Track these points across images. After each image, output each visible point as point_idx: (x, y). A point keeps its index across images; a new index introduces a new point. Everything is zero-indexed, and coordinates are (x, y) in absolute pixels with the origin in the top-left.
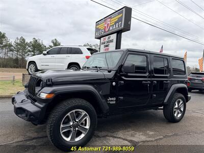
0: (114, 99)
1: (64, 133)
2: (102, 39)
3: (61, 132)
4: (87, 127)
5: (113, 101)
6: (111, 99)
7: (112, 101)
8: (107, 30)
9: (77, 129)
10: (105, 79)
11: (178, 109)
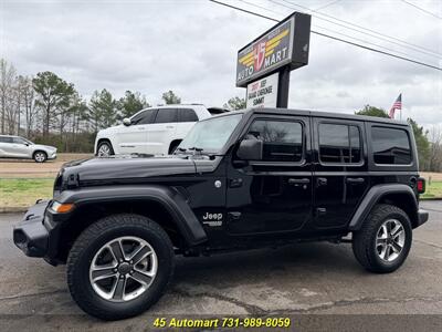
0: (220, 216)
1: (97, 282)
2: (250, 86)
3: (92, 281)
4: (152, 273)
5: (217, 220)
6: (211, 216)
7: (213, 220)
8: (259, 67)
9: (128, 276)
10: (197, 174)
11: (388, 241)
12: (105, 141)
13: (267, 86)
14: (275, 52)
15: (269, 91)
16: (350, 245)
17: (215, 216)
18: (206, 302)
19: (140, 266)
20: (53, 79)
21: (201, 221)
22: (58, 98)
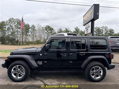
1: (13, 74)
2: (86, 25)
6: (39, 62)
7: (40, 63)
8: (87, 20)
9: (19, 73)
14: (90, 16)
15: (89, 27)
17: (40, 62)
18: (38, 81)
19: (22, 72)
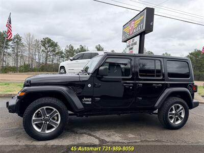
0: (90, 99)
2: (128, 42)
3: (33, 124)
5: (89, 101)
6: (86, 99)
7: (87, 101)
8: (131, 33)
9: (48, 122)
10: (80, 81)
11: (176, 114)
12: (63, 67)
13: (135, 41)
14: (138, 26)
15: (135, 44)
16: (157, 115)
17: (88, 99)
18: (83, 136)
19: (54, 119)
20: (49, 41)
21: (81, 101)
22: (51, 49)
